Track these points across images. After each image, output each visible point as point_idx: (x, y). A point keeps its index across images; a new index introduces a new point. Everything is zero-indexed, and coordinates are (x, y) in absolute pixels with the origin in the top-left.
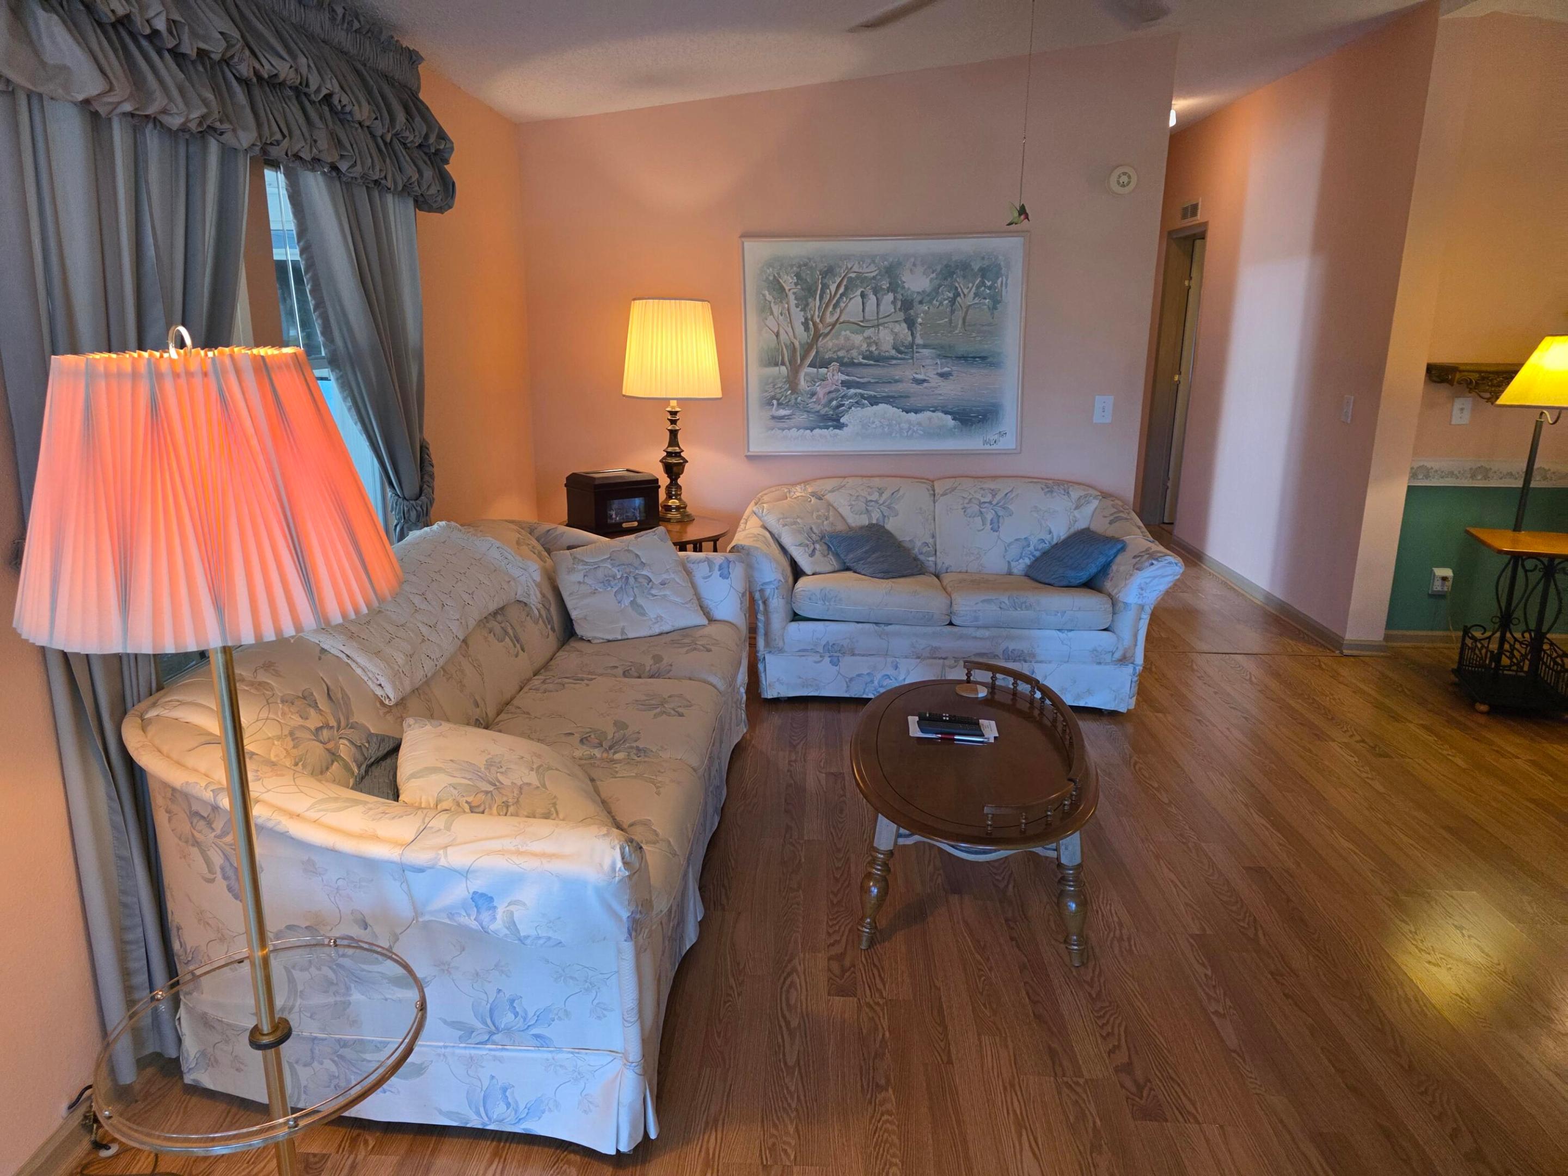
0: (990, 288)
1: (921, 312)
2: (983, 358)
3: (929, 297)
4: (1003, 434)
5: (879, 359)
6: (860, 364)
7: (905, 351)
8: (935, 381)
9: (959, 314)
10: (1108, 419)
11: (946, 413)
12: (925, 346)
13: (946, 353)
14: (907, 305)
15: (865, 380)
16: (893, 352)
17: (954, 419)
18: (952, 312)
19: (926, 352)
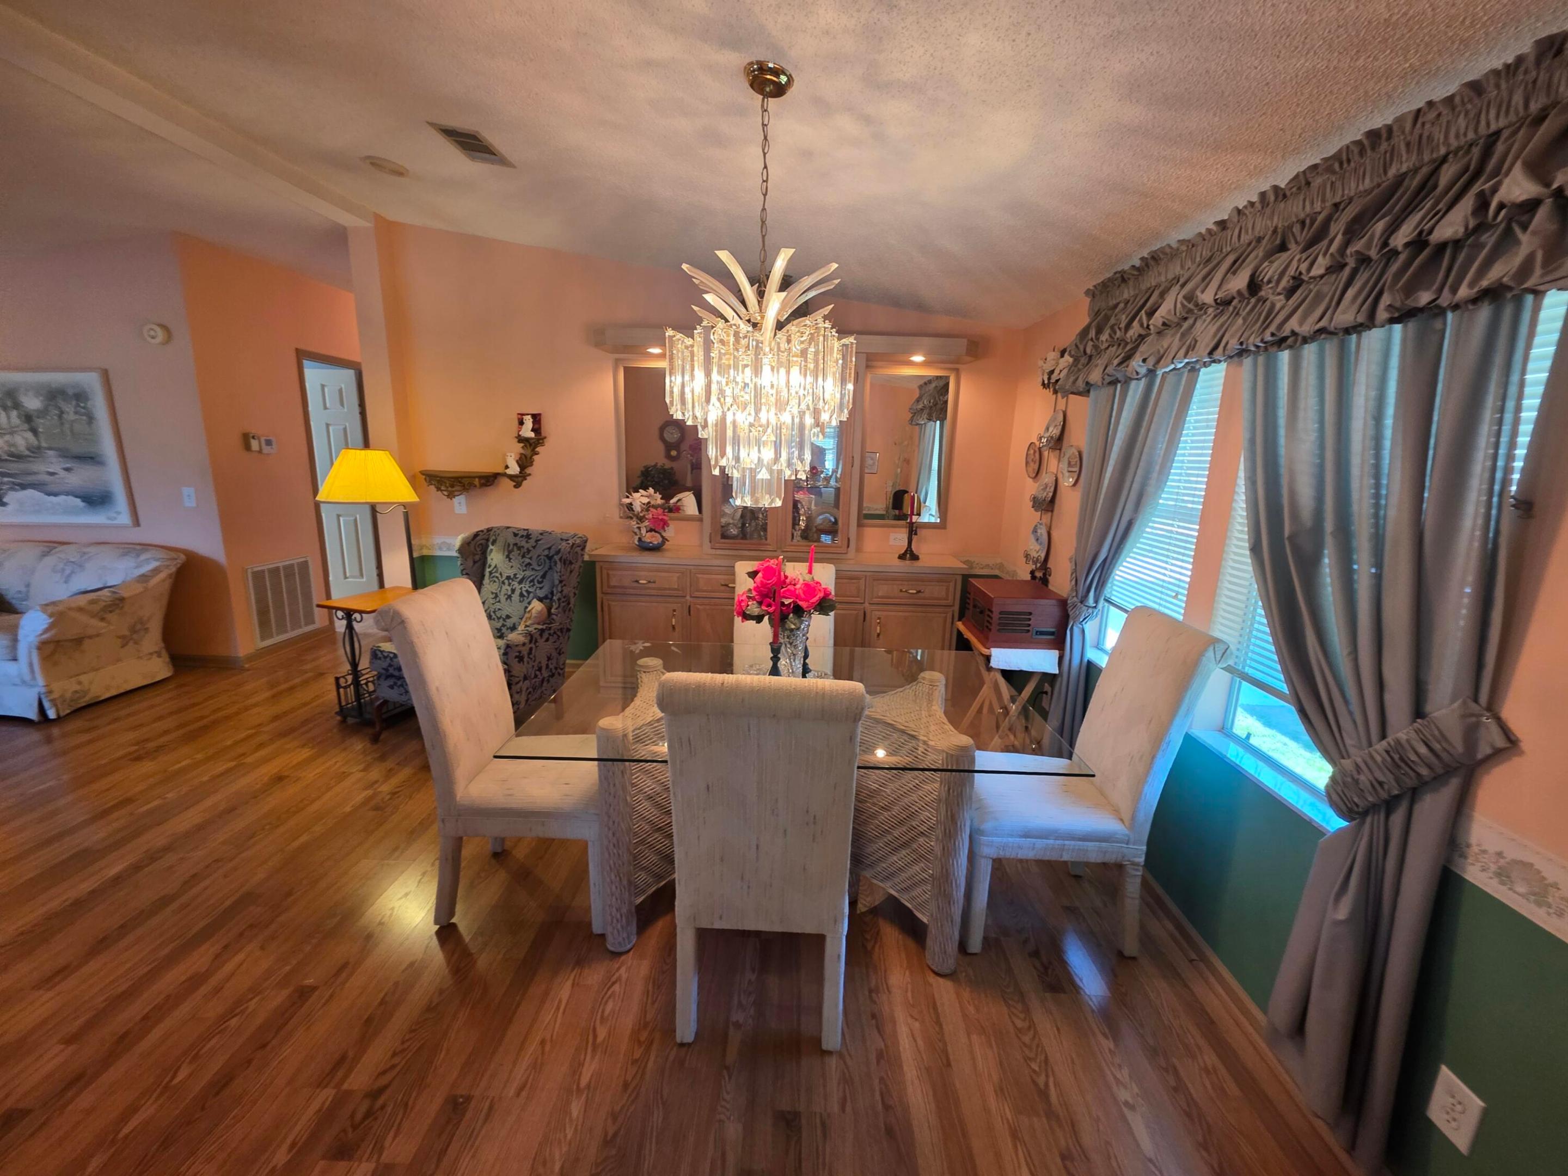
0: (84, 408)
1: (41, 424)
2: (92, 458)
3: (43, 413)
4: (119, 513)
5: (19, 457)
6: (6, 460)
7: (36, 452)
8: (63, 474)
9: (67, 426)
10: (194, 504)
11: (76, 497)
12: (50, 449)
13: (64, 454)
14: (28, 418)
15: (13, 472)
16: (27, 453)
17: (83, 501)
18: (62, 424)
19: (51, 453)
